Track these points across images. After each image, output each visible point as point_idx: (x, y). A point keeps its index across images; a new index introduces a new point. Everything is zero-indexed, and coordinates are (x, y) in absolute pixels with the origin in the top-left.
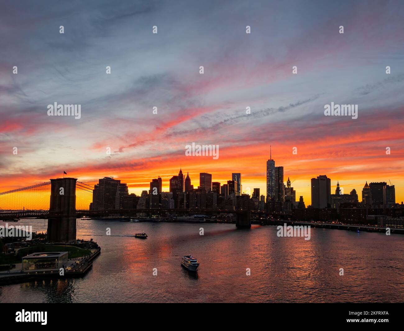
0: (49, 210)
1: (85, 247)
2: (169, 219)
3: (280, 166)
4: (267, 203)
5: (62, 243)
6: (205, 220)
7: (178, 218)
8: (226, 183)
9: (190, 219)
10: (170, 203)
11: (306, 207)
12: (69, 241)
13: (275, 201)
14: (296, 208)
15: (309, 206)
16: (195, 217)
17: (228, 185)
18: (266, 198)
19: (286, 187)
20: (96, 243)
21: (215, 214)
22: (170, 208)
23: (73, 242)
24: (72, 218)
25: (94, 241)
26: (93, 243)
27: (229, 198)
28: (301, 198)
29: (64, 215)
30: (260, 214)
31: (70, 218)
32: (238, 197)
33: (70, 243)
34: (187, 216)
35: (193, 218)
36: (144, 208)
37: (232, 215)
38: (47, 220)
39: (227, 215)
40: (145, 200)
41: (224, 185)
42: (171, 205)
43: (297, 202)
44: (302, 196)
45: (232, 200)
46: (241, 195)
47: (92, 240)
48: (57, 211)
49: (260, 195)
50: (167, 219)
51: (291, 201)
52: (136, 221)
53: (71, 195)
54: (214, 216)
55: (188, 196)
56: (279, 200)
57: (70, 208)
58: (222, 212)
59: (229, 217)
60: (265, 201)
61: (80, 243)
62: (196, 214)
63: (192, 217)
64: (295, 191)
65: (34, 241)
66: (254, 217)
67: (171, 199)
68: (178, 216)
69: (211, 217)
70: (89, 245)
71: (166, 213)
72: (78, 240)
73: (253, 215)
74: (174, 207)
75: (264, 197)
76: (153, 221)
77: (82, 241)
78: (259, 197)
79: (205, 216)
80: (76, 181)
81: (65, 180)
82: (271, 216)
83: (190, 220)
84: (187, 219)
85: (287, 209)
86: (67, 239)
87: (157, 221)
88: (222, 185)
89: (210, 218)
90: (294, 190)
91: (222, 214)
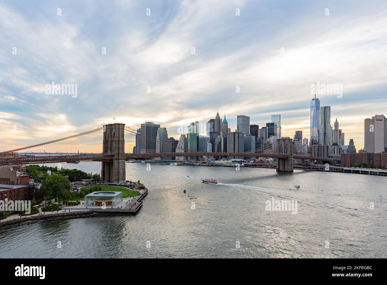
0: (102, 153)
1: (134, 188)
2: (207, 163)
3: (327, 106)
4: (311, 146)
5: (114, 184)
6: (243, 164)
7: (216, 162)
8: (265, 126)
9: (228, 163)
10: (208, 147)
11: (357, 152)
12: (120, 182)
13: (321, 144)
14: (345, 152)
15: (361, 150)
16: (233, 162)
17: (267, 127)
18: (309, 141)
19: (333, 128)
20: (143, 184)
21: (253, 159)
22: (208, 152)
23: (123, 183)
24: (122, 161)
25: (141, 182)
26: (140, 184)
27: (269, 142)
28: (352, 141)
29: (115, 158)
30: (303, 159)
31: (120, 161)
32: (279, 140)
33: (121, 184)
34: (225, 160)
35: (232, 162)
36: (183, 151)
37: (271, 159)
38: (101, 162)
39: (267, 160)
40: (183, 144)
41: (263, 128)
42: (209, 149)
43: (346, 146)
44: (353, 140)
45: (271, 144)
46: (281, 138)
47: (139, 181)
48: (109, 154)
49: (303, 138)
50: (204, 163)
51: (339, 144)
52: (176, 164)
53: (121, 139)
54: (253, 160)
55: (225, 140)
56: (325, 143)
57: (120, 152)
58: (261, 156)
59: (268, 162)
60: (309, 145)
61: (128, 183)
62: (234, 158)
63: (230, 161)
64: (344, 133)
65: (91, 181)
66: (296, 162)
67: (209, 143)
68: (216, 160)
69: (249, 161)
70: (137, 186)
71: (204, 157)
72: (127, 182)
73: (295, 159)
74: (211, 151)
75: (307, 140)
76: (192, 164)
77: (131, 182)
78: (301, 141)
79: (242, 160)
80: (124, 126)
81: (115, 125)
82: (316, 161)
83: (228, 165)
84: (225, 163)
85: (334, 154)
86: (118, 180)
87: (195, 165)
88: (260, 128)
89: (249, 163)
90: (342, 132)
91: (262, 158)
